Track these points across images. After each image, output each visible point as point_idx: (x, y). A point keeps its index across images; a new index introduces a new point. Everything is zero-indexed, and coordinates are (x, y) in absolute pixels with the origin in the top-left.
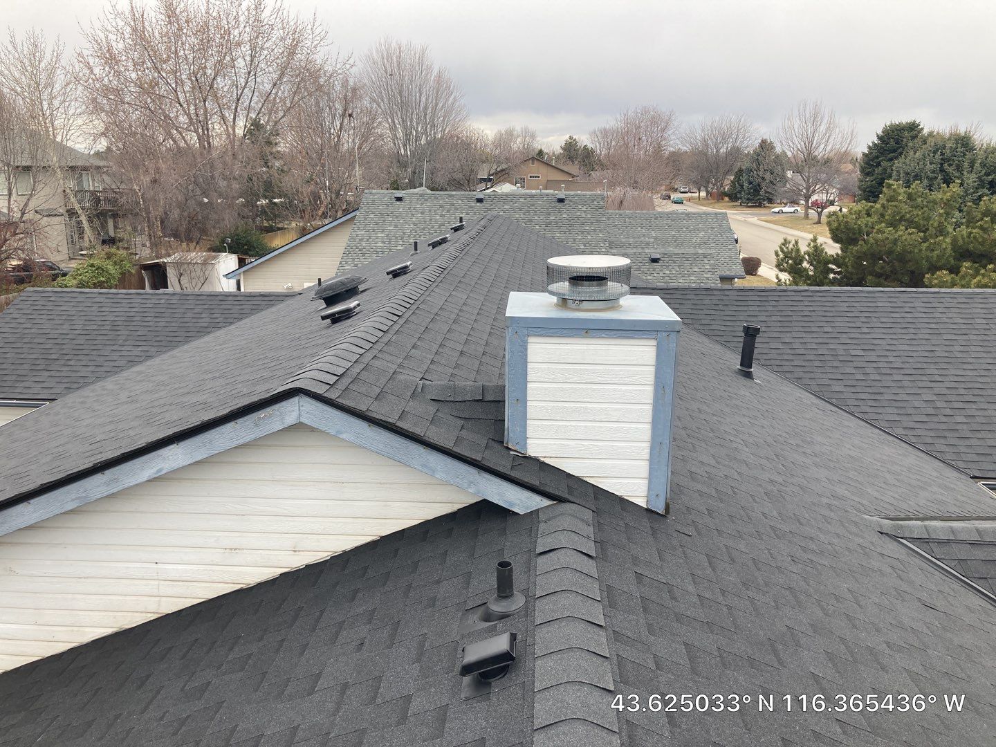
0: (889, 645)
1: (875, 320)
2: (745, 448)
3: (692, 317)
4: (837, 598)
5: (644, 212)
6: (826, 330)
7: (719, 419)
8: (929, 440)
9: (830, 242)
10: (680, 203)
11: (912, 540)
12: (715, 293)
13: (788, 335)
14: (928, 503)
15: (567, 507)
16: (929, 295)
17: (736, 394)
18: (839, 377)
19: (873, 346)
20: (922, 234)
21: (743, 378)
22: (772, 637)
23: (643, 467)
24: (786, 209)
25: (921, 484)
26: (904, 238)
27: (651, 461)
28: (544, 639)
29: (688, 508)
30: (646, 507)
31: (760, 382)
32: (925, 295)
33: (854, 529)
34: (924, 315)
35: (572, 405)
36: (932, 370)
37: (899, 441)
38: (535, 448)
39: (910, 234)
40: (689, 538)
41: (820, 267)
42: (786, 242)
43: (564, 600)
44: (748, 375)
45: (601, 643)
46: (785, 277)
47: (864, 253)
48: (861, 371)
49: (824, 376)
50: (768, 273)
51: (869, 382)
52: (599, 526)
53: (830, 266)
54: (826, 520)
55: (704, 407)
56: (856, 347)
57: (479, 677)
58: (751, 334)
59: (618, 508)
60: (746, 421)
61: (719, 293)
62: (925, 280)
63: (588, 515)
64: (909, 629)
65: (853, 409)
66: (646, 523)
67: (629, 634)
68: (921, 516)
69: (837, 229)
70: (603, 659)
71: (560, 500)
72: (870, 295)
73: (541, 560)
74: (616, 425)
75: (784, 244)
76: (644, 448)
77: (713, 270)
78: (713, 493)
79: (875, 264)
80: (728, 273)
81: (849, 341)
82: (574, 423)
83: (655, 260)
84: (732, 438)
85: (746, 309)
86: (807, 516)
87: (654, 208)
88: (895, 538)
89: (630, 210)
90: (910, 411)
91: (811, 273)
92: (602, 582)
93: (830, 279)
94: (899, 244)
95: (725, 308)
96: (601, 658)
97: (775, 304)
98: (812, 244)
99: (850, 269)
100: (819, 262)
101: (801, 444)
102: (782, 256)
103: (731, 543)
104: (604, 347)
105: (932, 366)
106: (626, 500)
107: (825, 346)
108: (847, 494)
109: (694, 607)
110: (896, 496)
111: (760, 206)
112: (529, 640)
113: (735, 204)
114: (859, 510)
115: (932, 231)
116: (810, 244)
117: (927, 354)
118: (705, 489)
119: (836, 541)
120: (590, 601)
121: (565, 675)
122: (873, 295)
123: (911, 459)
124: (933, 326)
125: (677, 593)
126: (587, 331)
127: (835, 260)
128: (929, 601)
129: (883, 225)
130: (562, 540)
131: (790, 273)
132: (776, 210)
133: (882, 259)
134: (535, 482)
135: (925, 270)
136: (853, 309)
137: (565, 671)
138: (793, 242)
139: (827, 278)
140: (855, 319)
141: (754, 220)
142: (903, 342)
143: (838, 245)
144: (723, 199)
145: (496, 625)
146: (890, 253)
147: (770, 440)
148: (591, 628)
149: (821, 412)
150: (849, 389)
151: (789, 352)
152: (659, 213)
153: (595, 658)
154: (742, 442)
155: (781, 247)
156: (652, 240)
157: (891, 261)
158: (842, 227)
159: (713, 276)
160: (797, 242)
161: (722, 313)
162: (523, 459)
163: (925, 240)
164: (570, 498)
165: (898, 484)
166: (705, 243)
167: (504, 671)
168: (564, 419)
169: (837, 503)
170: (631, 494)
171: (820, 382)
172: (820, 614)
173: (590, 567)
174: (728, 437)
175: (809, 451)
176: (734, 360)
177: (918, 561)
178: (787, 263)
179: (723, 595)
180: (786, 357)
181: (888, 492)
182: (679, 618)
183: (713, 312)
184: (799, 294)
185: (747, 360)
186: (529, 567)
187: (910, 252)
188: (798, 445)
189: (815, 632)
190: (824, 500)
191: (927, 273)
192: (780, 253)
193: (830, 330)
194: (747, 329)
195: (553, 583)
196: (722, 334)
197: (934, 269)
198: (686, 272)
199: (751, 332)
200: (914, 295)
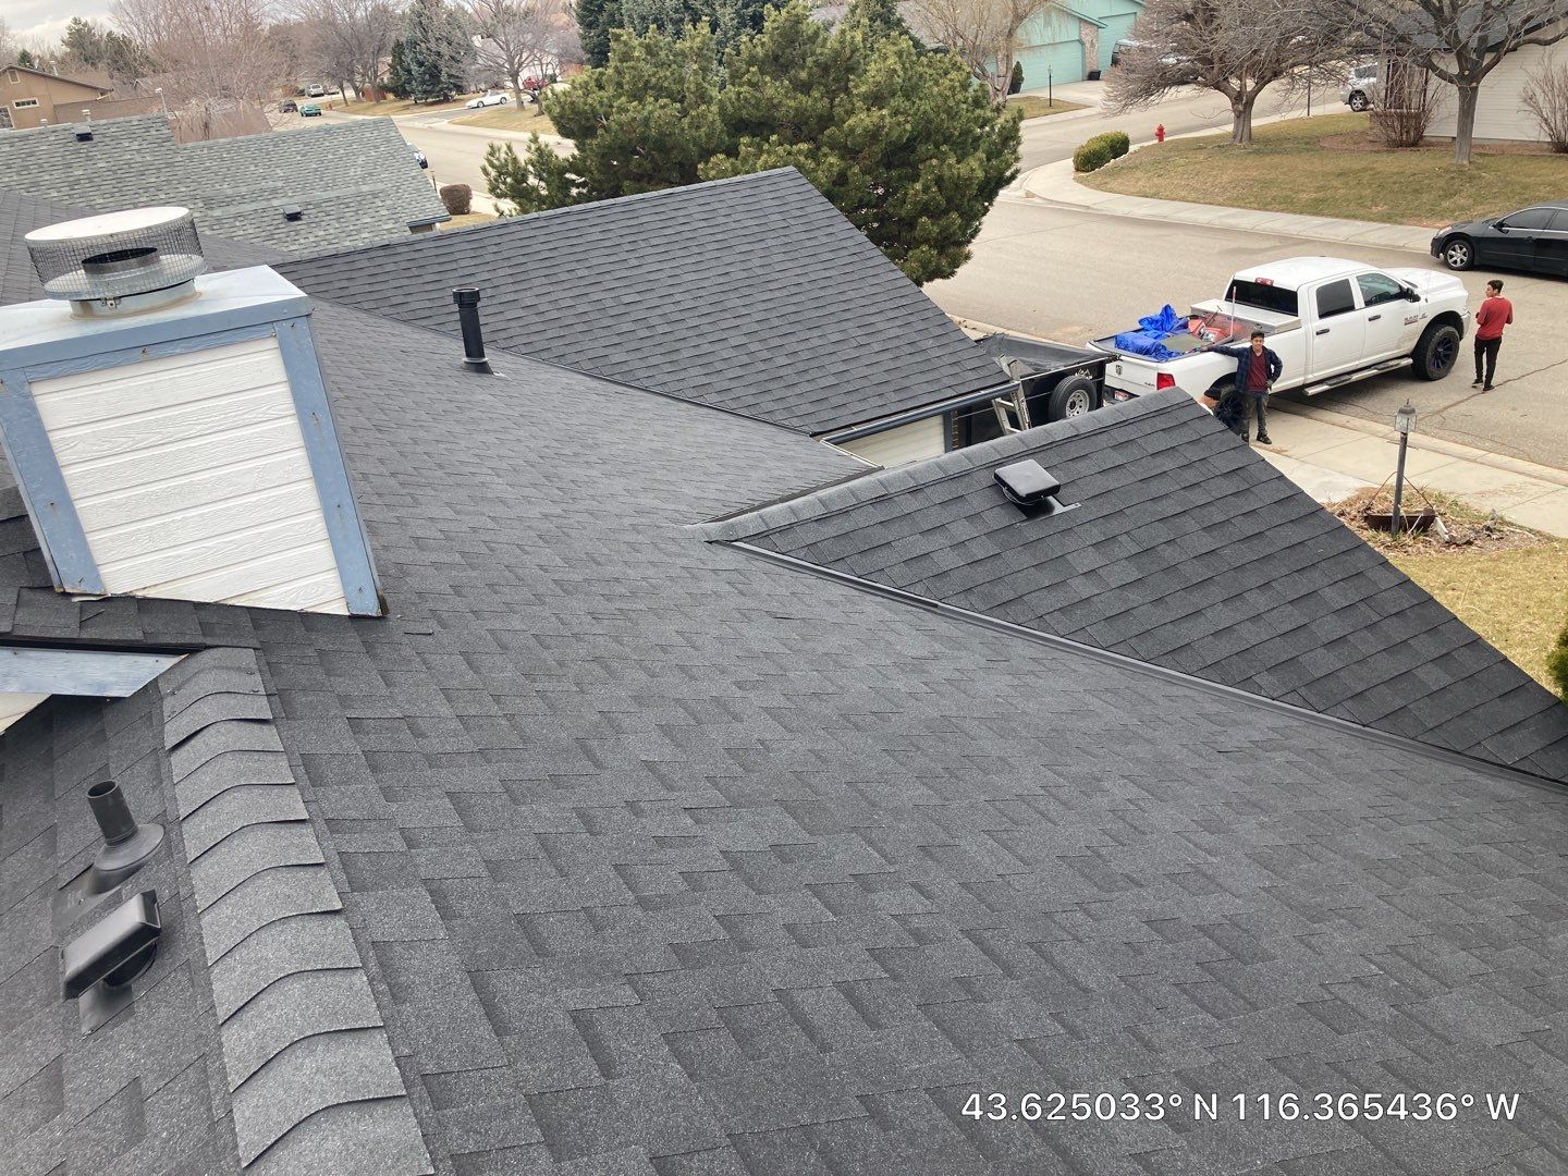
0: (739, 685)
1: (643, 244)
2: (496, 479)
3: (375, 296)
4: (664, 649)
5: (251, 137)
6: (580, 274)
7: (449, 446)
8: (751, 401)
9: (558, 138)
10: (316, 115)
11: (749, 539)
12: (400, 250)
13: (529, 293)
14: (766, 485)
15: (205, 658)
16: (704, 193)
17: (469, 402)
18: (616, 340)
19: (649, 284)
20: (678, 105)
21: (476, 375)
22: (581, 735)
23: (322, 552)
24: (488, 99)
25: (752, 463)
26: (656, 114)
27: (332, 539)
28: (206, 880)
29: (420, 594)
30: (348, 614)
31: (503, 375)
32: (700, 194)
33: (674, 549)
34: (704, 224)
35: (163, 485)
36: (733, 301)
37: (715, 412)
38: (119, 578)
39: (662, 107)
40: (430, 639)
41: (554, 181)
42: (493, 151)
43: (229, 804)
44: (483, 369)
45: (308, 845)
46: (508, 205)
47: (610, 147)
48: (643, 324)
49: (596, 344)
50: (484, 205)
51: (657, 338)
52: (270, 669)
53: (568, 175)
54: (634, 547)
55: (422, 434)
56: (628, 290)
57: (107, 986)
58: (467, 302)
59: (299, 631)
60: (491, 438)
61: (406, 249)
62: (699, 173)
63: (248, 657)
64: (762, 655)
65: (646, 383)
66: (353, 639)
67: (354, 814)
68: (756, 504)
69: (562, 117)
70: (316, 869)
71: (192, 650)
72: (628, 208)
73: (176, 758)
74: (254, 498)
75: (492, 154)
76: (314, 520)
77: (394, 216)
78: (458, 558)
79: (628, 162)
80: (421, 217)
81: (616, 284)
82: (178, 516)
83: (294, 217)
84: (473, 470)
85: (454, 266)
86: (605, 551)
87: (269, 128)
88: (727, 543)
89: (225, 137)
90: (719, 366)
91: (544, 193)
92: (293, 753)
93: (574, 197)
94: (652, 124)
95: (421, 271)
96: (311, 869)
97: (495, 249)
98: (533, 147)
99: (597, 175)
100: (550, 173)
101: (581, 450)
102: (493, 173)
103: (498, 625)
104: (184, 372)
105: (732, 295)
106: (312, 613)
107: (585, 299)
108: (656, 503)
109: (456, 736)
110: (723, 487)
111: (446, 100)
112: (183, 891)
113: (407, 102)
114: (676, 521)
115: (691, 98)
116: (530, 148)
117: (721, 280)
118: (444, 558)
119: (651, 572)
120: (276, 790)
121: (254, 918)
122: (632, 207)
123: (737, 432)
124: (720, 237)
125: (423, 725)
126: (144, 348)
127: (573, 166)
128: (781, 612)
129: (623, 99)
130: (208, 711)
131: (513, 198)
132: (473, 103)
133: (638, 153)
134: (135, 634)
135: (696, 158)
136: (610, 235)
137: (251, 914)
138: (504, 148)
139: (568, 196)
140: (616, 250)
141: (443, 124)
142: (686, 269)
143: (570, 143)
144: (385, 98)
145: (119, 892)
146: (644, 140)
147: (533, 457)
148: (284, 831)
149: (602, 398)
150: (633, 356)
151: (537, 319)
152: (279, 135)
153: (301, 873)
154: (490, 472)
155: (488, 160)
156: (280, 184)
157: (649, 153)
158: (568, 112)
159: (397, 225)
160: (509, 148)
161: (420, 280)
162: (104, 604)
163: (684, 113)
164: (209, 641)
165: (722, 470)
166: (371, 174)
167: (149, 956)
168: (156, 513)
169: (643, 520)
170: (317, 602)
171: (591, 354)
172: (644, 677)
173: (270, 737)
174: (467, 470)
175: (593, 459)
176: (456, 350)
177: (761, 564)
178: (504, 183)
179: (498, 703)
180: (534, 328)
181: (712, 486)
182: (432, 761)
183: (405, 282)
184: (527, 227)
185: (474, 346)
186: (159, 777)
187: (670, 135)
188: (576, 455)
189: (640, 704)
190: (627, 521)
191: (699, 162)
192: (490, 169)
193: (586, 272)
194: (459, 297)
195: (205, 785)
196: (428, 313)
197: (706, 154)
198: (352, 228)
199: (466, 300)
200: (686, 197)
